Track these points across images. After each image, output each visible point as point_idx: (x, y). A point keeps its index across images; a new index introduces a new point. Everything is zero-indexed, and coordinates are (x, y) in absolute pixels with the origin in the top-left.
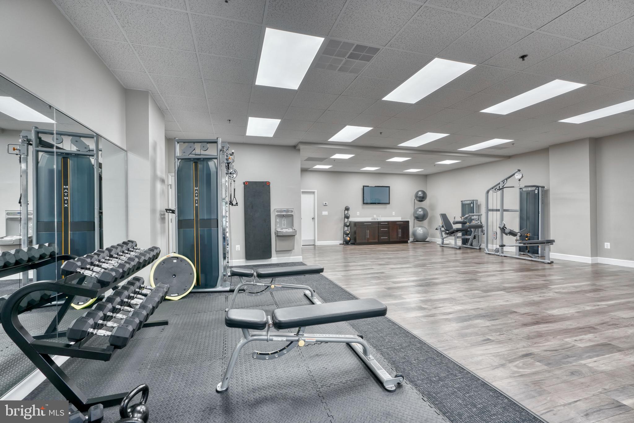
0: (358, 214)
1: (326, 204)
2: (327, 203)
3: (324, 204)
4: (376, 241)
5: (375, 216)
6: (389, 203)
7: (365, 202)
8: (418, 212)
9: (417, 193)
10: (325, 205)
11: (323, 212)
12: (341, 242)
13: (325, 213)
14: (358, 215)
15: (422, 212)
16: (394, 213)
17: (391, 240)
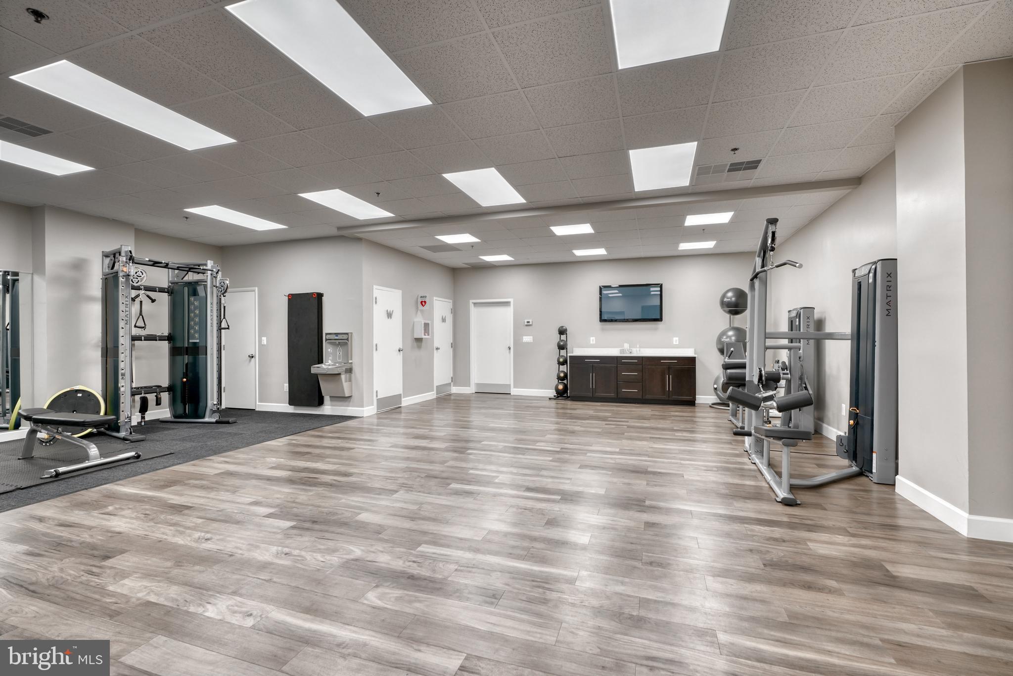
0: (593, 340)
1: (528, 322)
2: (531, 321)
3: (526, 324)
4: (612, 395)
5: (626, 346)
6: (660, 319)
7: (603, 318)
8: (725, 337)
9: (724, 296)
10: (528, 325)
11: (524, 337)
12: (552, 393)
13: (527, 339)
14: (591, 343)
15: (733, 338)
16: (676, 341)
17: (648, 397)
